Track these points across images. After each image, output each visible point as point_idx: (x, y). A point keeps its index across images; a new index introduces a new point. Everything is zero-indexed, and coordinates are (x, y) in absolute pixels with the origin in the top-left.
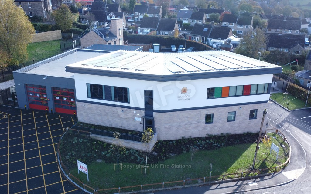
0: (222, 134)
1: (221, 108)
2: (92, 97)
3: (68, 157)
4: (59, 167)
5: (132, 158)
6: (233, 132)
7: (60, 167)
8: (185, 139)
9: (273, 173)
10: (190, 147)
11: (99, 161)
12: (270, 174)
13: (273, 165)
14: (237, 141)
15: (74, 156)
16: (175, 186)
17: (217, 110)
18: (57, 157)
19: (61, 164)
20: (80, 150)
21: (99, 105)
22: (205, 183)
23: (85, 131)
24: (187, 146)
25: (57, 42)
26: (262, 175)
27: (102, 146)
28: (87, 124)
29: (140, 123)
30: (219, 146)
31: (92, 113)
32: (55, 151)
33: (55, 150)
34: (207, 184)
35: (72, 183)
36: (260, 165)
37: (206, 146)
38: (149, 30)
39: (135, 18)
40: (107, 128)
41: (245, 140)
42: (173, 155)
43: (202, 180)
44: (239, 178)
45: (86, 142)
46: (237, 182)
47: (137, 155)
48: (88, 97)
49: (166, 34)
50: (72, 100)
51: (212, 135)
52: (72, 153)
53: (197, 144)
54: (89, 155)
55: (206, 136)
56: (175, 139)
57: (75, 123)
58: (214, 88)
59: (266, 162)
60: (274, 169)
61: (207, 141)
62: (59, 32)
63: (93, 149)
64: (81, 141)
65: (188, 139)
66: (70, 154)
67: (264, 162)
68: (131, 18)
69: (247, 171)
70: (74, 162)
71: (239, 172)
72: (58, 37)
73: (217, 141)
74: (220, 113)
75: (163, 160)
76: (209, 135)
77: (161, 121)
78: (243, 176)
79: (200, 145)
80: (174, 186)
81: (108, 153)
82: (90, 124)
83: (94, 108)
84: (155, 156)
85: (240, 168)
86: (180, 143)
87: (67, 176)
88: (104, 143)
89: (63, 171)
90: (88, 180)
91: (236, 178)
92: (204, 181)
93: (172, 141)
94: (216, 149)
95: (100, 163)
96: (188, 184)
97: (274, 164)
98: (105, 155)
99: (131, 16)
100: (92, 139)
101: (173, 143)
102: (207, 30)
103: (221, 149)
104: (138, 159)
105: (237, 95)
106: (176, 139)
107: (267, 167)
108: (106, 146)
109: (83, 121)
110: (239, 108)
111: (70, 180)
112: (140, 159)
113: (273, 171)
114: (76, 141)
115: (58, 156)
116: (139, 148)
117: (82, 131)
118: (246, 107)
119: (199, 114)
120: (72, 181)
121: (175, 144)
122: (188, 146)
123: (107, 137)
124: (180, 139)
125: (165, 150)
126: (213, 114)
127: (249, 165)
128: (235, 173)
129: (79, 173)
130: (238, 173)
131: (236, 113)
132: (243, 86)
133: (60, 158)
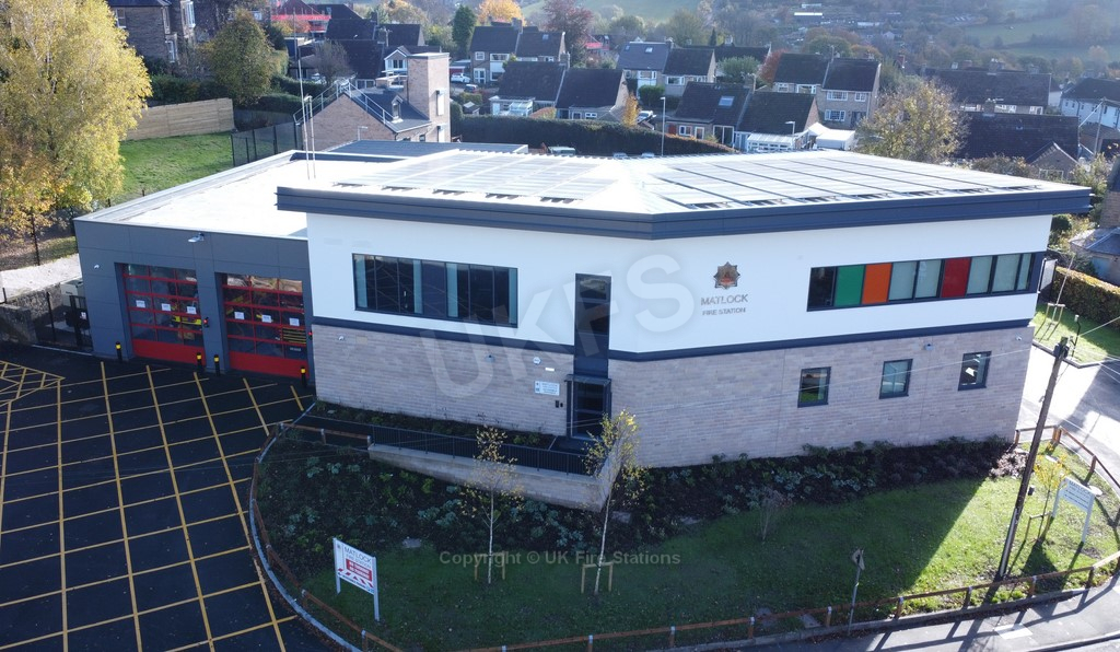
0: (858, 444)
1: (860, 345)
2: (372, 306)
3: (292, 528)
4: (258, 568)
5: (538, 531)
6: (899, 439)
7: (262, 566)
8: (724, 464)
9: (1083, 589)
10: (748, 491)
11: (410, 544)
12: (1070, 595)
13: (1074, 560)
14: (921, 472)
15: (313, 526)
16: (716, 641)
17: (842, 352)
18: (249, 528)
19: (266, 556)
20: (336, 503)
21: (399, 336)
22: (829, 630)
23: (348, 435)
24: (737, 487)
25: (219, 140)
26: (1042, 597)
27: (417, 487)
28: (353, 411)
29: (557, 402)
30: (856, 487)
31: (371, 369)
32: (240, 508)
33: (238, 504)
34: (838, 634)
35: (315, 628)
36: (1025, 560)
37: (808, 489)
38: (530, 104)
39: (475, 69)
40: (427, 423)
41: (951, 468)
42: (691, 521)
43: (820, 617)
44: (959, 609)
45: (354, 475)
46: (952, 625)
47: (556, 523)
48: (358, 308)
49: (590, 118)
50: (294, 322)
51: (822, 450)
52: (305, 516)
53: (773, 481)
54: (370, 520)
55: (801, 452)
56: (685, 464)
57: (305, 408)
58: (837, 268)
59: (1047, 547)
60: (1085, 576)
61: (808, 471)
62: (225, 106)
63: (385, 498)
64: (335, 471)
65: (737, 463)
66: (298, 516)
67: (1038, 547)
68: (460, 71)
69: (980, 581)
70: (318, 548)
71: (951, 585)
72: (220, 123)
73: (846, 470)
74: (852, 366)
75: (656, 540)
76: (811, 448)
77: (637, 394)
78: (972, 604)
79: (785, 484)
80: (712, 641)
81: (442, 514)
82: (360, 410)
83: (380, 349)
84: (623, 525)
85: (955, 570)
86: (708, 476)
87: (292, 601)
88: (422, 477)
89: (277, 583)
90: (377, 617)
91: (945, 611)
92: (828, 620)
93: (677, 469)
94: (849, 499)
95: (417, 552)
96: (765, 634)
97: (1076, 555)
98: (433, 520)
99: (462, 65)
100: (375, 462)
101: (682, 479)
102: (730, 104)
103: (867, 499)
104: (560, 538)
105: (918, 295)
106: (689, 464)
107: (1054, 569)
108: (432, 489)
109: (335, 400)
110: (924, 348)
111: (305, 615)
112: (567, 537)
113: (1081, 584)
114: (318, 470)
115: (253, 528)
116: (558, 497)
117: (335, 433)
118: (947, 343)
119: (776, 366)
120: (314, 622)
121: (690, 481)
122: (742, 490)
123: (432, 456)
124: (704, 463)
125: (656, 502)
126: (828, 370)
127: (982, 559)
128: (939, 589)
129: (339, 590)
130: (948, 592)
131: (914, 364)
132: (943, 261)
133: (264, 531)
